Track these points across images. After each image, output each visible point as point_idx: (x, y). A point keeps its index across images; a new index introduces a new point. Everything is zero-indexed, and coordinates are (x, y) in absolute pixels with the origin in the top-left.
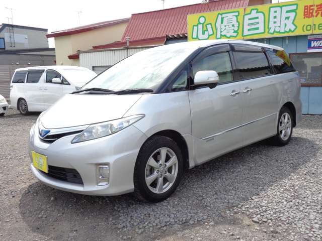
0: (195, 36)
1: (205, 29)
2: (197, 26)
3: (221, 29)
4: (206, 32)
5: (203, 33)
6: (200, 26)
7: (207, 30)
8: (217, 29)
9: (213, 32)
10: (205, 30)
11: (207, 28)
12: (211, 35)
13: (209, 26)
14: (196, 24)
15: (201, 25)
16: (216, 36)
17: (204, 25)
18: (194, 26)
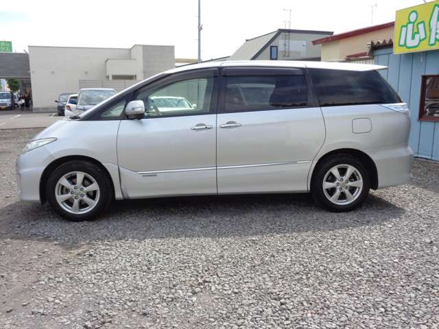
0: (402, 43)
1: (416, 31)
2: (406, 26)
3: (437, 29)
4: (416, 35)
5: (413, 38)
6: (410, 26)
7: (418, 33)
8: (430, 31)
9: (426, 36)
10: (416, 33)
11: (418, 29)
12: (423, 39)
13: (421, 26)
14: (405, 24)
15: (412, 25)
16: (429, 41)
17: (416, 23)
18: (403, 26)
